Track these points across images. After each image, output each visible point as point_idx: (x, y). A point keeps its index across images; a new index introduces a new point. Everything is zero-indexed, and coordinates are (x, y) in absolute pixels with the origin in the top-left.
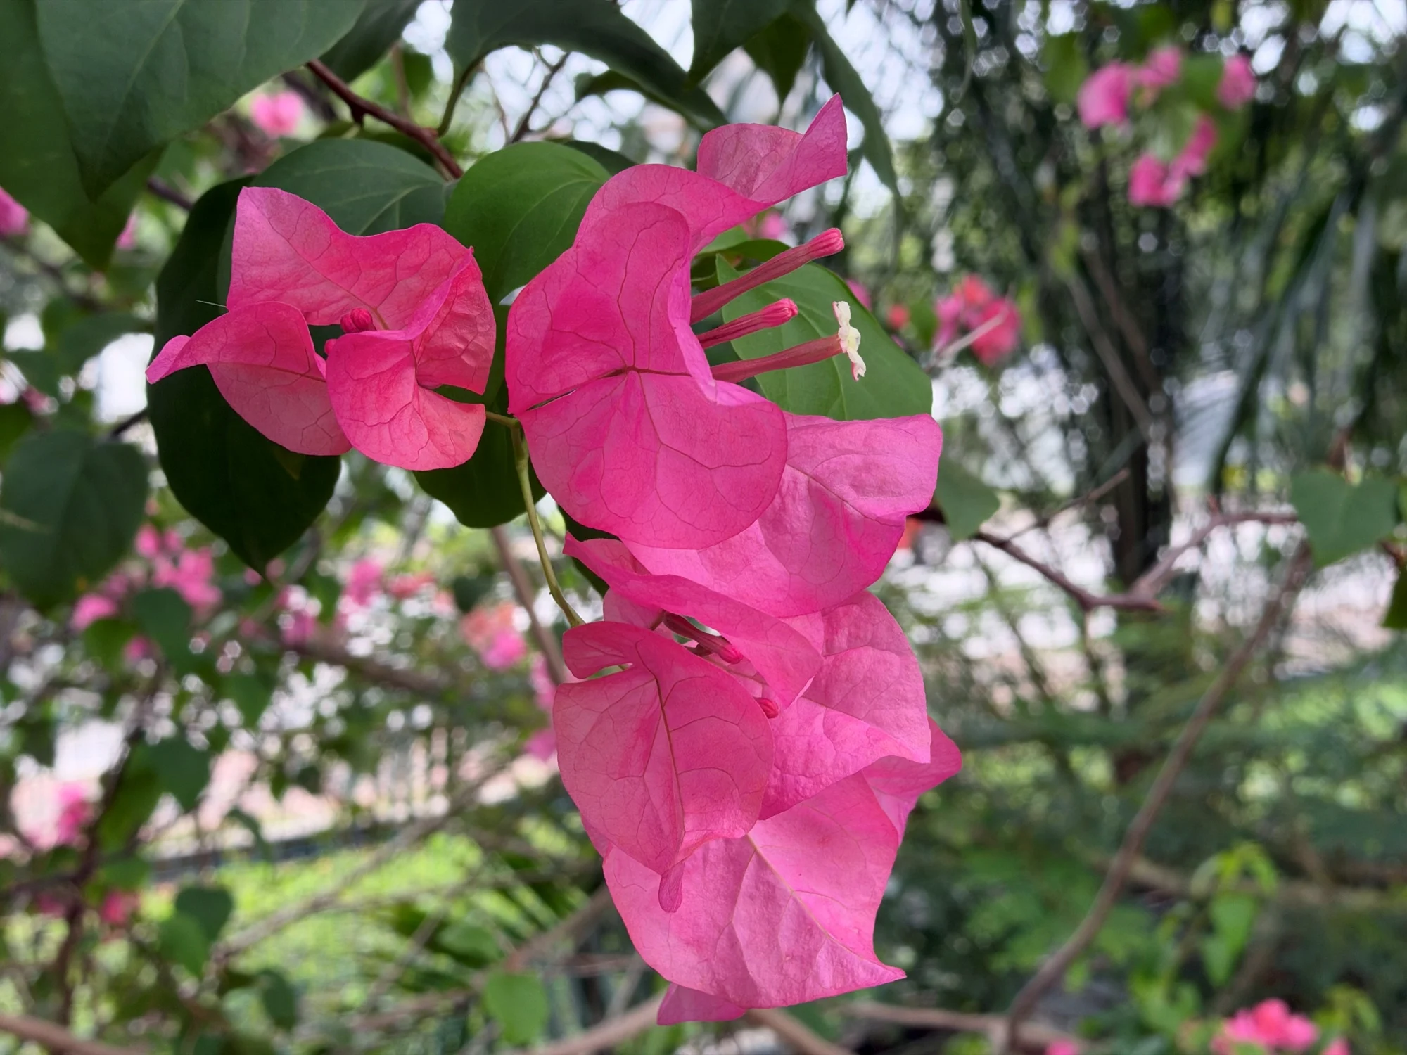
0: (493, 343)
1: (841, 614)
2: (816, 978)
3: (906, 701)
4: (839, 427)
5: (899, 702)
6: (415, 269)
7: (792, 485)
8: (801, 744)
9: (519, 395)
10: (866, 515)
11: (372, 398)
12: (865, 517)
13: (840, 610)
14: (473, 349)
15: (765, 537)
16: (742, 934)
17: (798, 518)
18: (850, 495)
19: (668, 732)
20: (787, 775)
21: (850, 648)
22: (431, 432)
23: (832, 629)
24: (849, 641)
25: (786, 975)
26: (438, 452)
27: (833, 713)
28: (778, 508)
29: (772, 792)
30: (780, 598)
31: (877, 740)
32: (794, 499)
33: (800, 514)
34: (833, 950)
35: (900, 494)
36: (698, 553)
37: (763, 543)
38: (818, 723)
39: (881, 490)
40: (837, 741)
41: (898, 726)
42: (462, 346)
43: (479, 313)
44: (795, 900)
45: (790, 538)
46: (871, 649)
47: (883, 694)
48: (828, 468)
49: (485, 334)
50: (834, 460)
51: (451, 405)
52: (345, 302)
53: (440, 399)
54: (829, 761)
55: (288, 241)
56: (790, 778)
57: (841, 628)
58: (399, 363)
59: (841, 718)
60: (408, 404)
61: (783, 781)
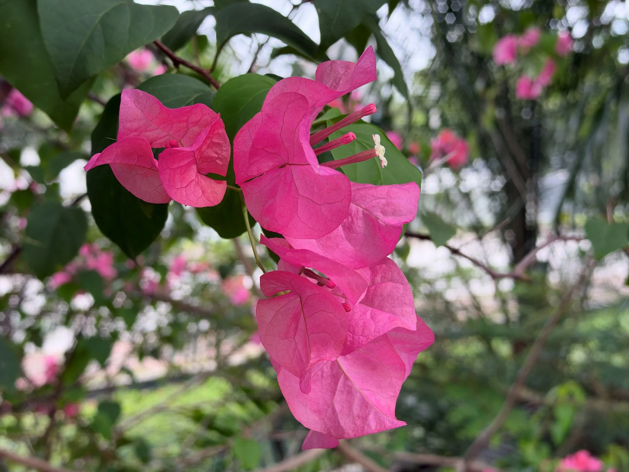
0: (229, 154)
1: (378, 268)
2: (368, 426)
3: (406, 304)
4: (376, 188)
5: (403, 305)
6: (196, 123)
7: (356, 212)
8: (361, 323)
9: (240, 175)
10: (387, 224)
11: (178, 176)
12: (387, 225)
13: (378, 267)
14: (221, 157)
15: (345, 235)
16: (338, 407)
17: (359, 227)
18: (381, 216)
19: (305, 319)
20: (355, 336)
21: (382, 282)
22: (203, 192)
23: (374, 274)
24: (381, 279)
25: (356, 425)
26: (206, 200)
27: (375, 310)
28: (350, 222)
29: (349, 343)
30: (352, 261)
31: (392, 321)
32: (357, 218)
33: (360, 225)
34: (376, 413)
35: (401, 215)
36: (317, 242)
37: (344, 237)
38: (368, 314)
39: (394, 214)
40: (376, 321)
41: (402, 315)
42: (216, 156)
43: (223, 142)
44: (360, 393)
45: (355, 235)
46: (391, 282)
47: (396, 301)
48: (371, 205)
49: (226, 151)
50: (374, 202)
51: (212, 181)
52: (167, 138)
53: (207, 179)
54: (372, 329)
55: (142, 111)
56: (356, 337)
57: (378, 274)
58: (189, 162)
59: (378, 312)
60: (194, 180)
61: (353, 338)
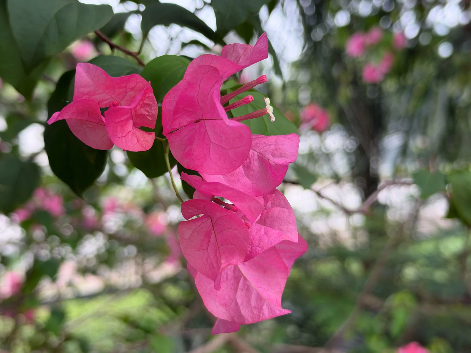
0: (157, 112)
2: (263, 314)
3: (290, 223)
4: (267, 137)
5: (288, 224)
6: (132, 89)
7: (253, 155)
8: (257, 237)
9: (166, 128)
10: (276, 164)
11: (119, 128)
13: (269, 196)
14: (151, 114)
15: (244, 172)
16: (239, 301)
17: (255, 166)
18: (271, 158)
19: (215, 235)
21: (272, 207)
22: (138, 140)
23: (266, 201)
24: (271, 205)
25: (253, 314)
26: (140, 146)
27: (267, 228)
28: (248, 163)
29: (248, 252)
30: (250, 191)
31: (281, 235)
32: (253, 160)
33: (255, 165)
34: (268, 305)
35: (287, 157)
36: (224, 177)
37: (244, 174)
38: (262, 231)
39: (281, 156)
40: (268, 236)
41: (287, 231)
42: (147, 114)
43: (152, 103)
44: (256, 290)
45: (252, 172)
46: (279, 207)
47: (283, 221)
48: (264, 150)
50: (266, 147)
51: (144, 132)
52: (110, 100)
53: (140, 131)
54: (266, 242)
55: (92, 80)
56: (254, 248)
57: (269, 201)
58: (128, 118)
59: (269, 229)
60: (130, 131)
61: (252, 249)
